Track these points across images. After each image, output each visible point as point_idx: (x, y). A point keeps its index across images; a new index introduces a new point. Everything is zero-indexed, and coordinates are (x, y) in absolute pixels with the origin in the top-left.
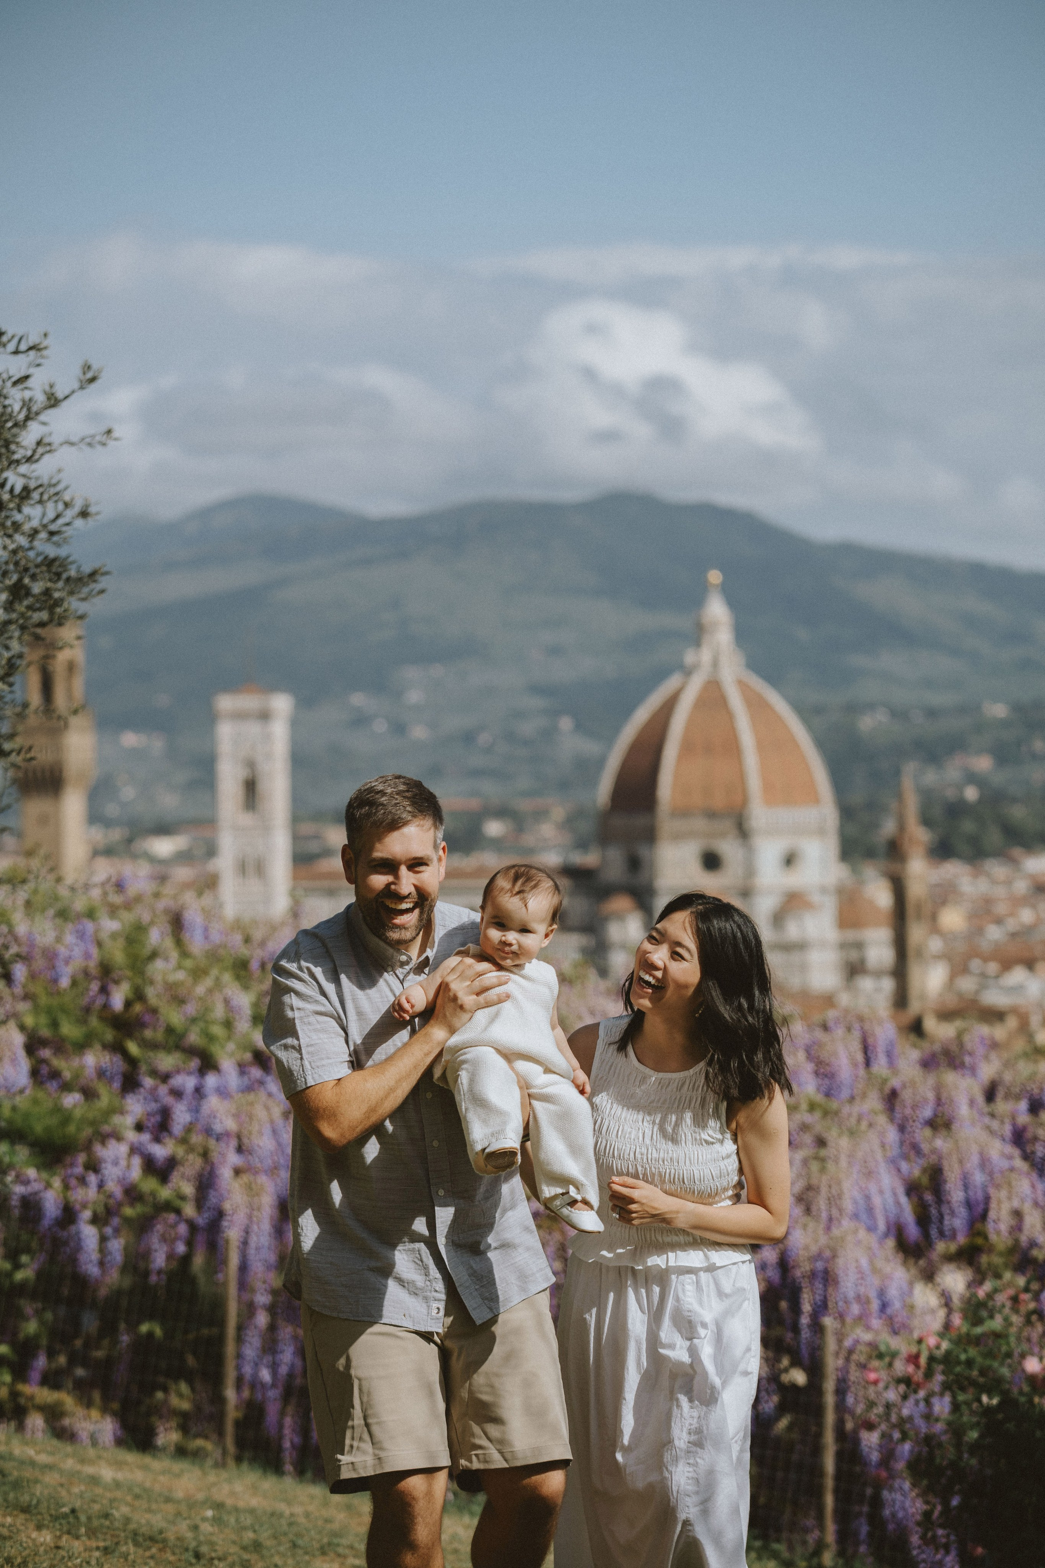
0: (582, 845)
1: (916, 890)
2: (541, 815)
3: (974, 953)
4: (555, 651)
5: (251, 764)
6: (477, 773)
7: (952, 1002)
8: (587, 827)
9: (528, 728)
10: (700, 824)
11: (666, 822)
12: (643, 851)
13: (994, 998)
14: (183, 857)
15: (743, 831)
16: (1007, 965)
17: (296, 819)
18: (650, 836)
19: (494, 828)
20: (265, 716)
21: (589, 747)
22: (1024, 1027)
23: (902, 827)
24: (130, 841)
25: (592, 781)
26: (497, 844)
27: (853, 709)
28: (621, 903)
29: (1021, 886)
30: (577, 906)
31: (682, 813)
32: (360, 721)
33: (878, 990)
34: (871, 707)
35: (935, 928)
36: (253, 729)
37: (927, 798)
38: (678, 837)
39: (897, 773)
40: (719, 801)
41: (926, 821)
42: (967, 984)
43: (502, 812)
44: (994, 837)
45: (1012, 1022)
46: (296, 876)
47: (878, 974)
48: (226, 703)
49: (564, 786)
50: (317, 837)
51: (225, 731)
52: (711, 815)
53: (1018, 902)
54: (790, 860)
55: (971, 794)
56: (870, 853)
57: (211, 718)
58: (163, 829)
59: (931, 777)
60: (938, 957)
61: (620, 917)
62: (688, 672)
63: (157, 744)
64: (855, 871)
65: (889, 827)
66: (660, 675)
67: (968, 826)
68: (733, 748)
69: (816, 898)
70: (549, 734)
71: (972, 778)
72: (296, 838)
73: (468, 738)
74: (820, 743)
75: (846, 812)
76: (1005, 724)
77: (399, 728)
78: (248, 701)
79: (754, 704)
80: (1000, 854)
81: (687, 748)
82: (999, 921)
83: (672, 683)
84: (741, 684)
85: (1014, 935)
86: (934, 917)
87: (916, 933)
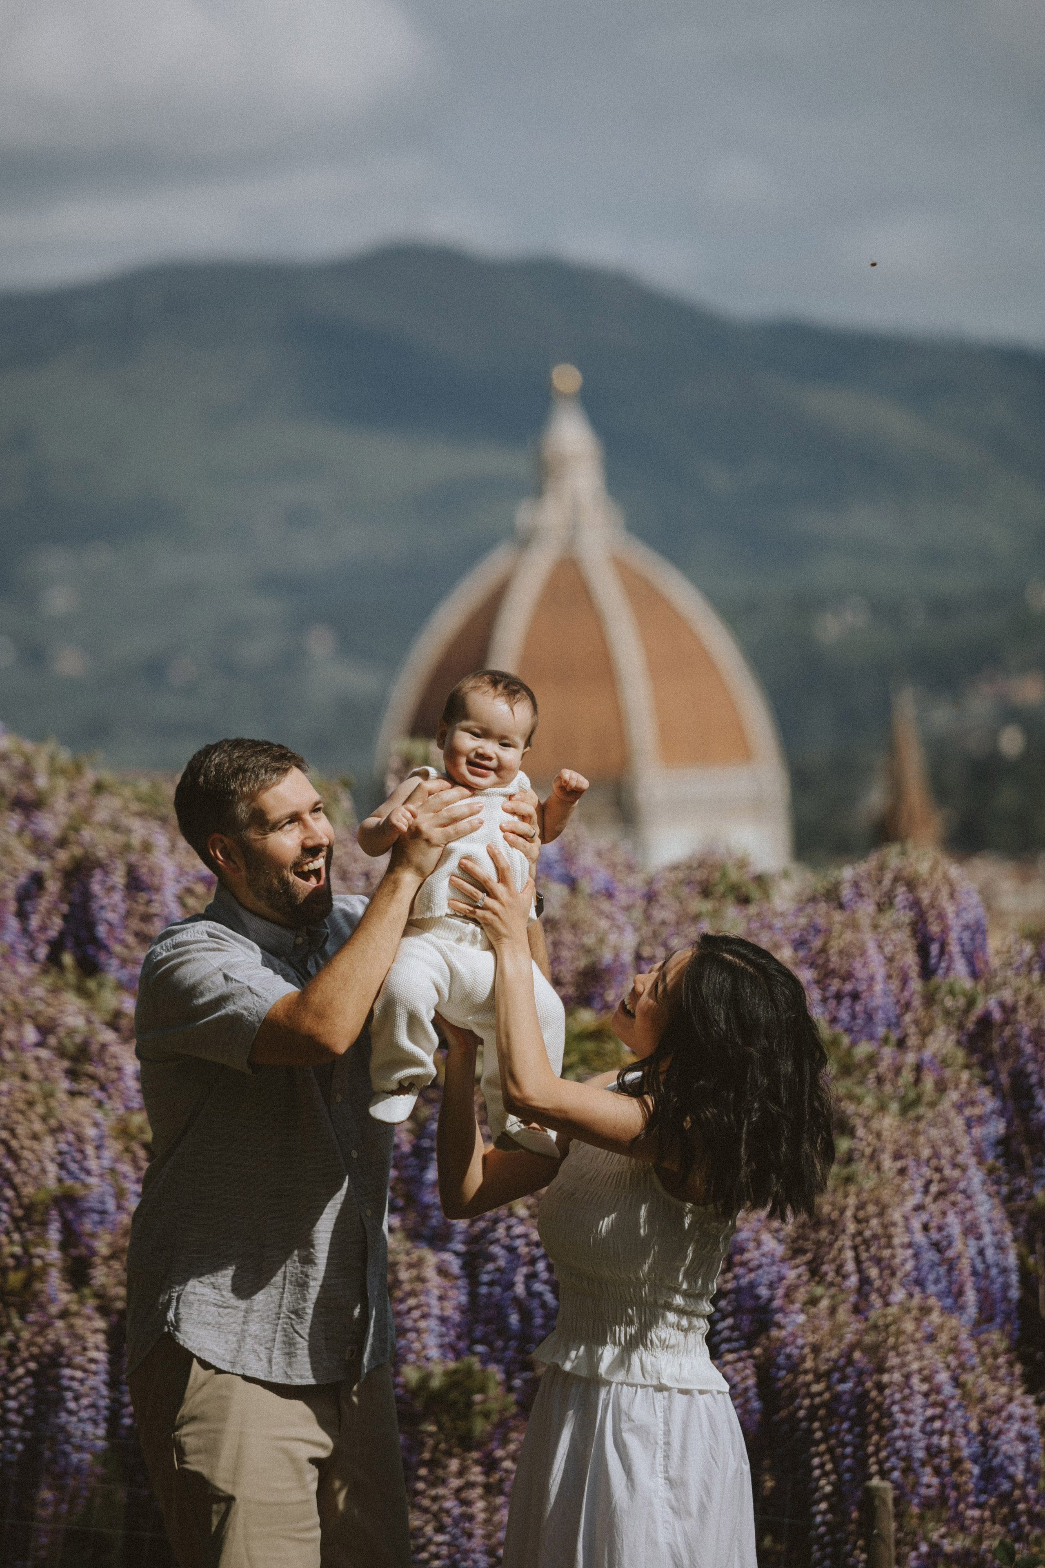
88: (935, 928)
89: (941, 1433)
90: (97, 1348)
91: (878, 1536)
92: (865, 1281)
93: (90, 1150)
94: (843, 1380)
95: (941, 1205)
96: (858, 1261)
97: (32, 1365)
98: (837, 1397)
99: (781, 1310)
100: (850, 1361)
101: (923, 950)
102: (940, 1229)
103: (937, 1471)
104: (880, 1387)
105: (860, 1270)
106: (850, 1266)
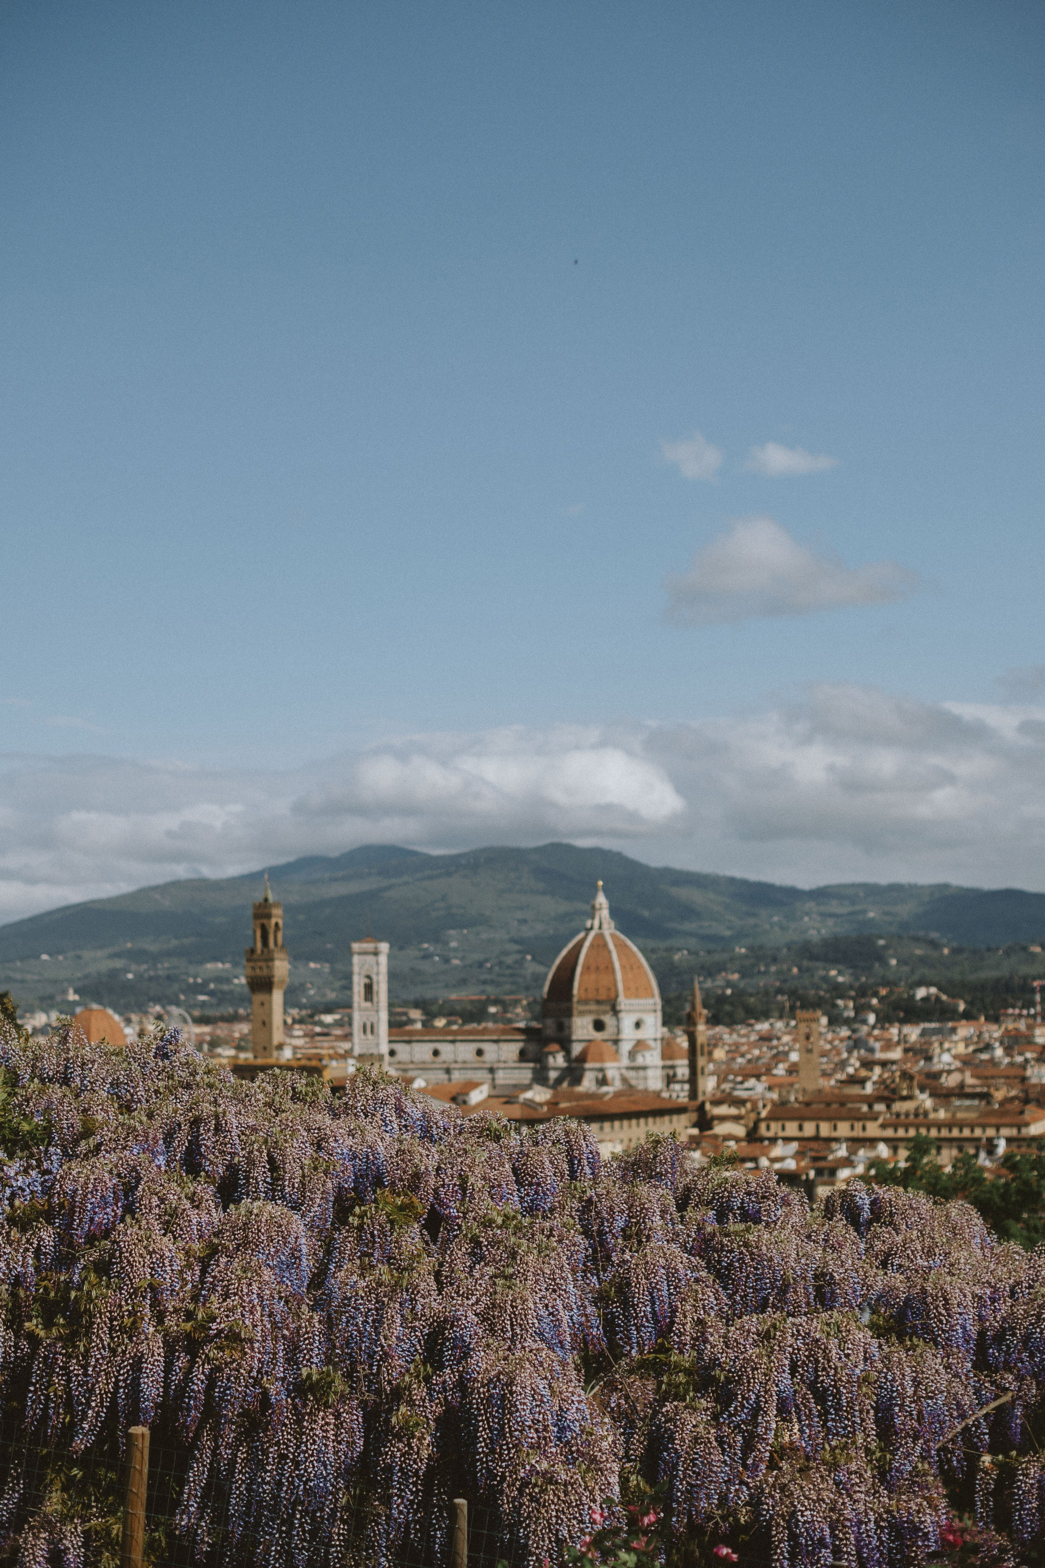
0: (534, 1018)
1: (701, 1039)
2: (516, 1002)
3: (730, 1071)
4: (524, 921)
5: (368, 977)
6: (484, 982)
7: (718, 1095)
8: (538, 1008)
9: (509, 960)
10: (593, 1007)
11: (577, 1007)
12: (565, 1020)
13: (740, 1093)
14: (338, 1024)
15: (615, 1012)
16: (746, 1077)
17: (391, 1005)
18: (569, 1014)
19: (492, 1010)
20: (376, 953)
21: (541, 969)
22: (754, 1108)
23: (693, 1008)
24: (311, 1016)
25: (541, 987)
26: (494, 1018)
27: (670, 950)
28: (554, 1047)
29: (754, 1037)
30: (532, 1048)
31: (584, 1001)
32: (427, 956)
33: (682, 1090)
34: (679, 949)
35: (711, 1059)
36: (370, 959)
37: (707, 993)
38: (582, 1013)
39: (692, 980)
40: (603, 996)
41: (705, 1006)
42: (726, 1086)
43: (496, 1002)
44: (740, 1013)
45: (749, 1105)
46: (390, 1034)
47: (682, 1082)
48: (356, 946)
49: (527, 988)
50: (406, 1014)
51: (356, 959)
52: (598, 1002)
53: (753, 1045)
54: (638, 1025)
55: (729, 992)
56: (679, 1022)
57: (351, 953)
58: (329, 1010)
59: (709, 984)
60: (712, 1074)
61: (553, 1053)
62: (588, 930)
63: (327, 968)
64: (671, 1031)
65: (688, 1009)
66: (576, 932)
67: (728, 1008)
68: (610, 969)
69: (652, 1044)
70: (520, 963)
71: (729, 984)
72: (391, 1014)
73: (481, 965)
74: (653, 967)
75: (667, 1002)
76: (746, 957)
77: (447, 960)
78: (369, 946)
79: (621, 946)
80: (743, 1022)
81: (587, 968)
82: (743, 1056)
83: (581, 935)
84: (613, 936)
85: (749, 1061)
86: (710, 1053)
87: (701, 1061)
88: (577, 1152)
89: (540, 1413)
90: (159, 1355)
91: (458, 1528)
92: (514, 1334)
93: (166, 1262)
94: (494, 1388)
95: (554, 1296)
96: (512, 1325)
97: (131, 1361)
98: (492, 1396)
99: (473, 1349)
100: (499, 1380)
101: (571, 1163)
102: (553, 1307)
103: (537, 1431)
104: (511, 1393)
105: (512, 1330)
106: (509, 1327)
